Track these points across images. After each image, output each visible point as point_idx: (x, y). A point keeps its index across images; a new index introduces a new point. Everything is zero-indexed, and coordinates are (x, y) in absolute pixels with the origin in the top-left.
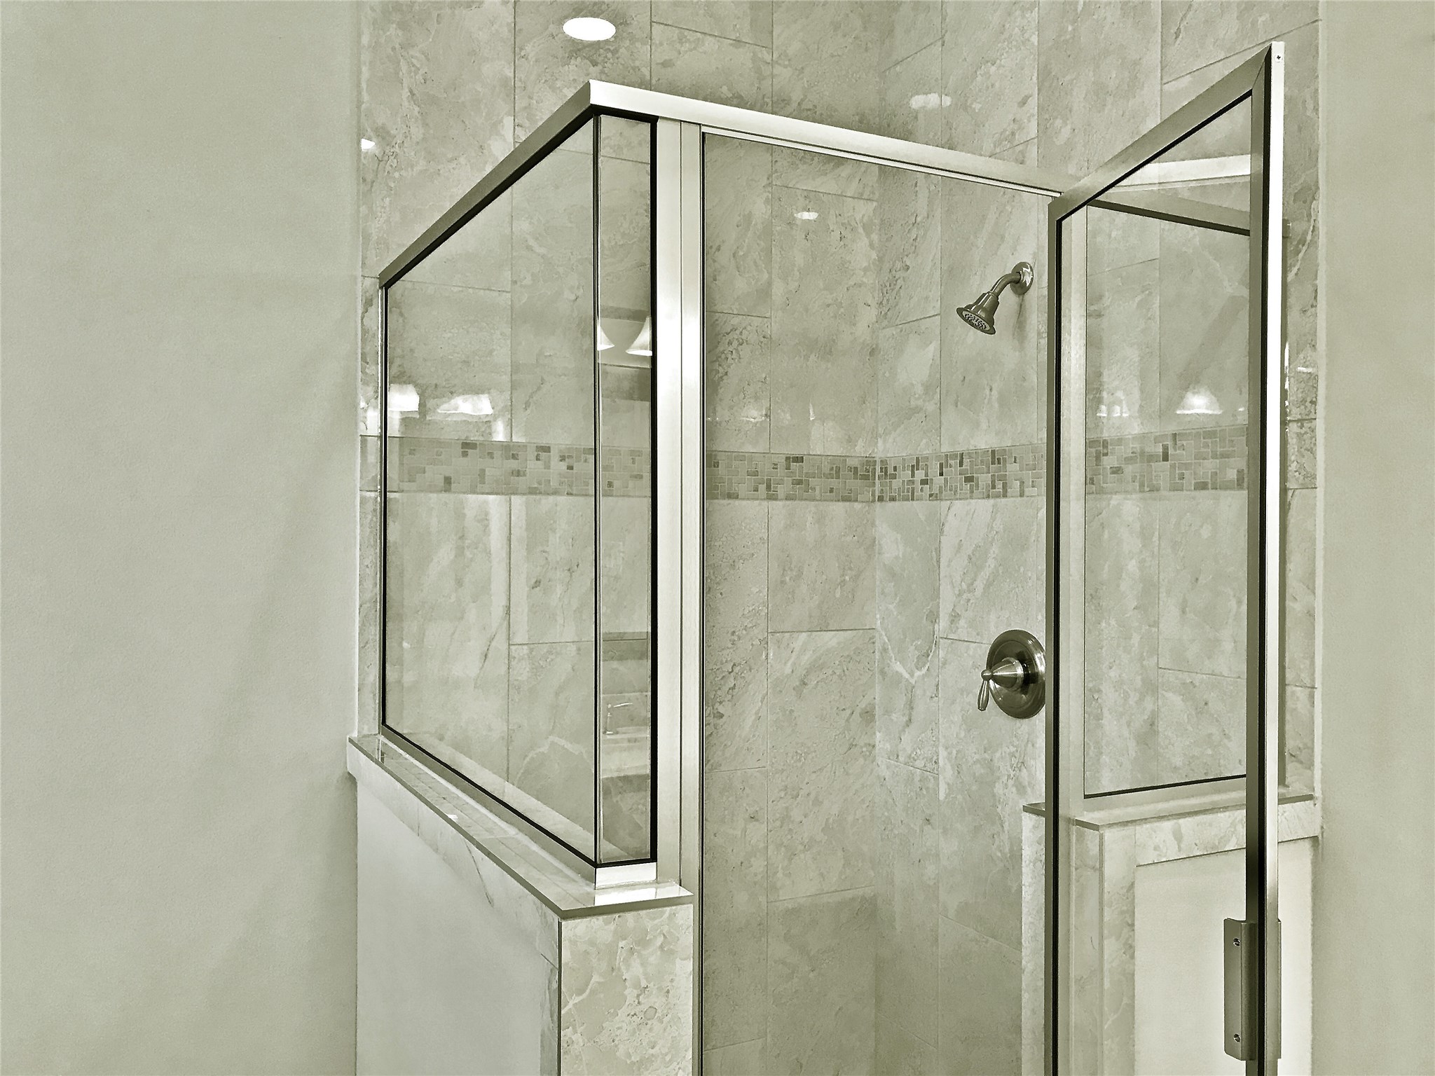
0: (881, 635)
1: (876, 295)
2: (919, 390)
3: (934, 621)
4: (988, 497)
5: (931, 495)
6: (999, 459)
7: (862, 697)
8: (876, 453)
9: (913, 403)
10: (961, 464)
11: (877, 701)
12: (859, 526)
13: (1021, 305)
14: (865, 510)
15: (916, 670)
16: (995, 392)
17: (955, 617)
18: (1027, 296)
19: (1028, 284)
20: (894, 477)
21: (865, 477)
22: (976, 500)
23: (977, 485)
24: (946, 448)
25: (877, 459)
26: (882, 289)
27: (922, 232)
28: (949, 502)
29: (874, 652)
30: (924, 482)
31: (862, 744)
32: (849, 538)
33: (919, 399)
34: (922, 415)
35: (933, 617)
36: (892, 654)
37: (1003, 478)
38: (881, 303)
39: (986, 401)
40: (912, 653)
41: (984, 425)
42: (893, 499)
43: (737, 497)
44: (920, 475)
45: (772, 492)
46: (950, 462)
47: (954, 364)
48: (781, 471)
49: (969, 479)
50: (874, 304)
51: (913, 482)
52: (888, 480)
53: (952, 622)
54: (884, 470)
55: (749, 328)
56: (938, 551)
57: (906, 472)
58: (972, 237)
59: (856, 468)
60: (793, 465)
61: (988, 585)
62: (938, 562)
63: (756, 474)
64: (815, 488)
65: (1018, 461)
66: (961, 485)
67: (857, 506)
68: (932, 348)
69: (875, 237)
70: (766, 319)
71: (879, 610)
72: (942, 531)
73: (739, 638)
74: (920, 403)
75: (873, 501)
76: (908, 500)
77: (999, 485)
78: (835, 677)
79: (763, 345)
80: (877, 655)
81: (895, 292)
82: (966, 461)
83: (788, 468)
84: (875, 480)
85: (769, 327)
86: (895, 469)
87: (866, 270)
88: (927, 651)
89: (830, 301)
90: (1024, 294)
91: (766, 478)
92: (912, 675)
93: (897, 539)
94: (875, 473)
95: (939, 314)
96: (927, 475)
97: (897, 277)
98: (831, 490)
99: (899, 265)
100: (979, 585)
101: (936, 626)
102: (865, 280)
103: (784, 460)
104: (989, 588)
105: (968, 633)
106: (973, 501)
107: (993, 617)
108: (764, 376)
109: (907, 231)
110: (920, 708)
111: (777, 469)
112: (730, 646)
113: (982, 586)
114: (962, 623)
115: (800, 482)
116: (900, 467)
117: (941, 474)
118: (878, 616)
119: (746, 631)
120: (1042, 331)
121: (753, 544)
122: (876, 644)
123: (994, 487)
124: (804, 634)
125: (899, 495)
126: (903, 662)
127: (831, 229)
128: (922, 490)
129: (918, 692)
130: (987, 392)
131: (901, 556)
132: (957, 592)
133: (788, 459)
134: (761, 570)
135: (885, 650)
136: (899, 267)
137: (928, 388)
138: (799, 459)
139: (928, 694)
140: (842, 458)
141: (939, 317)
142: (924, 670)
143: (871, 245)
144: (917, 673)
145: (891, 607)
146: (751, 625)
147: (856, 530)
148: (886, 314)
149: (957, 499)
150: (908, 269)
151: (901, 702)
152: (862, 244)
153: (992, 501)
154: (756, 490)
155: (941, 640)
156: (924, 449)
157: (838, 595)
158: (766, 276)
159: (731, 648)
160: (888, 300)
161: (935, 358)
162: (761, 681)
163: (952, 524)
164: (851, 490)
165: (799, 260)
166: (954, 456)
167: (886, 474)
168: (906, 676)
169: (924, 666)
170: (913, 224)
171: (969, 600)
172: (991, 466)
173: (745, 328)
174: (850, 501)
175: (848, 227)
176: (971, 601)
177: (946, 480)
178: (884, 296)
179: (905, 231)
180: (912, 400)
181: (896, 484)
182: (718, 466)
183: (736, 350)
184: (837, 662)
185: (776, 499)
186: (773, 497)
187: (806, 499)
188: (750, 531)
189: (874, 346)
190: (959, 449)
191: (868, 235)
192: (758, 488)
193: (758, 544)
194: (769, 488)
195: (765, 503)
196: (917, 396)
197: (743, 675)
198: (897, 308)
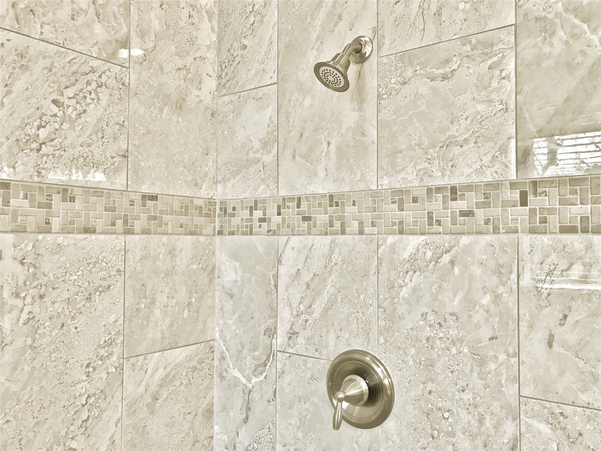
0: (219, 345)
1: (216, 69)
2: (257, 145)
3: (271, 336)
4: (326, 234)
5: (269, 231)
6: (337, 203)
7: (203, 399)
8: (216, 195)
9: (251, 155)
10: (299, 206)
11: (216, 400)
12: (203, 256)
13: (360, 73)
14: (207, 242)
15: (254, 377)
16: (332, 146)
17: (292, 335)
18: (366, 64)
19: (367, 55)
20: (234, 215)
21: (208, 215)
22: (313, 236)
23: (315, 223)
24: (283, 193)
25: (217, 201)
26: (221, 65)
27: (259, 18)
28: (287, 237)
29: (213, 360)
30: (262, 220)
31: (203, 439)
32: (195, 266)
33: (258, 151)
34: (260, 165)
35: (271, 332)
36: (230, 362)
37: (341, 218)
38: (220, 75)
39: (324, 154)
40: (249, 363)
41: (322, 174)
42: (232, 233)
43: (94, 232)
44: (258, 214)
45: (129, 227)
46: (287, 204)
47: (291, 123)
48: (137, 207)
49: (306, 219)
50: (214, 75)
51: (251, 220)
52: (227, 218)
53: (290, 338)
54: (224, 210)
55: (108, 73)
56: (276, 277)
57: (245, 211)
58: (309, 18)
59: (201, 207)
60: (150, 203)
61: (327, 309)
62: (276, 286)
63: (113, 210)
64: (168, 224)
65: (357, 204)
66: (298, 222)
67: (202, 239)
68: (270, 111)
69: (215, 23)
70: (124, 69)
71: (218, 324)
72: (279, 262)
73: (94, 369)
74: (258, 155)
75: (214, 235)
76: (247, 234)
77: (337, 225)
78: (182, 387)
79: (121, 92)
80: (216, 362)
81: (233, 67)
82: (304, 204)
83: (144, 206)
84: (215, 217)
85: (128, 76)
86: (234, 209)
87: (208, 47)
88: (265, 361)
89: (180, 66)
90: (363, 62)
91: (123, 214)
92: (249, 381)
93: (235, 267)
94: (215, 212)
95: (276, 83)
96: (265, 214)
97: (234, 56)
98: (181, 226)
99: (236, 45)
100: (318, 308)
101: (274, 341)
102: (208, 55)
103: (140, 198)
104: (327, 311)
105: (306, 349)
106: (311, 237)
107: (332, 336)
108: (122, 120)
109: (245, 18)
110: (258, 408)
111: (133, 205)
112: (85, 378)
113: (320, 309)
114: (301, 340)
115: (155, 218)
116: (238, 207)
117: (279, 214)
118: (217, 329)
119: (101, 360)
120: (382, 93)
121: (110, 276)
122: (215, 353)
123: (331, 226)
124: (156, 354)
125: (238, 230)
126: (241, 371)
127: (182, 6)
128: (260, 226)
129: (255, 395)
130: (325, 145)
131: (239, 279)
132: (295, 313)
133: (144, 197)
134: (118, 300)
135: (223, 358)
136: (237, 47)
137: (265, 145)
138: (154, 198)
139: (266, 398)
140: (190, 199)
141: (276, 85)
142: (262, 378)
143: (213, 30)
144: (254, 380)
145: (230, 322)
146: (106, 354)
147: (201, 259)
148: (224, 85)
149: (295, 235)
150: (246, 48)
151: (238, 402)
152: (206, 26)
153: (330, 238)
154: (113, 224)
155: (278, 353)
156: (263, 192)
157: (185, 315)
158: (125, 30)
159: (85, 381)
160: (227, 74)
161: (272, 119)
162: (115, 406)
163: (289, 256)
164: (197, 226)
165: (156, 25)
166: (291, 199)
167: (225, 213)
168: (244, 380)
169: (261, 374)
170: (251, 12)
171: (306, 321)
172: (329, 208)
173: (104, 73)
174: (196, 234)
175: (195, 9)
176: (309, 322)
177: (284, 220)
178: (222, 70)
179: (242, 18)
180: (251, 153)
181: (236, 221)
182: (74, 202)
183: (95, 91)
184: (184, 374)
185: (133, 233)
186: (129, 232)
187: (159, 234)
188: (107, 264)
189: (214, 110)
190: (295, 193)
191: (210, 21)
192: (115, 223)
193: (115, 276)
194: (126, 222)
195: (122, 238)
196: (254, 150)
197: (98, 404)
198: (236, 79)
